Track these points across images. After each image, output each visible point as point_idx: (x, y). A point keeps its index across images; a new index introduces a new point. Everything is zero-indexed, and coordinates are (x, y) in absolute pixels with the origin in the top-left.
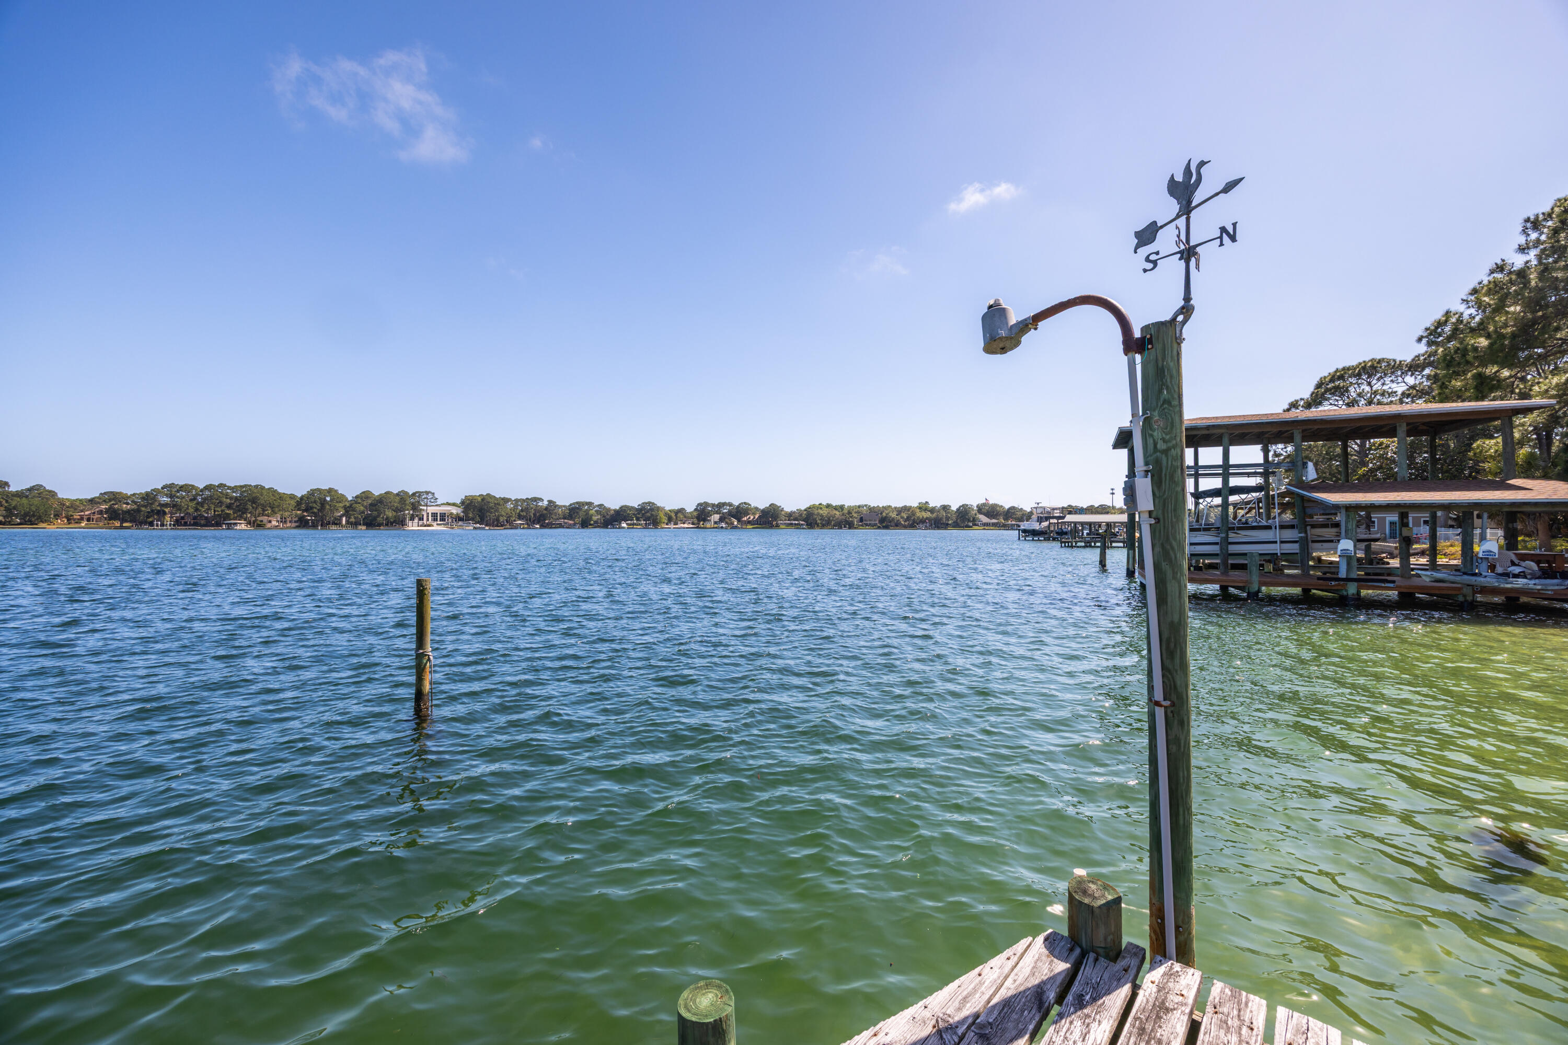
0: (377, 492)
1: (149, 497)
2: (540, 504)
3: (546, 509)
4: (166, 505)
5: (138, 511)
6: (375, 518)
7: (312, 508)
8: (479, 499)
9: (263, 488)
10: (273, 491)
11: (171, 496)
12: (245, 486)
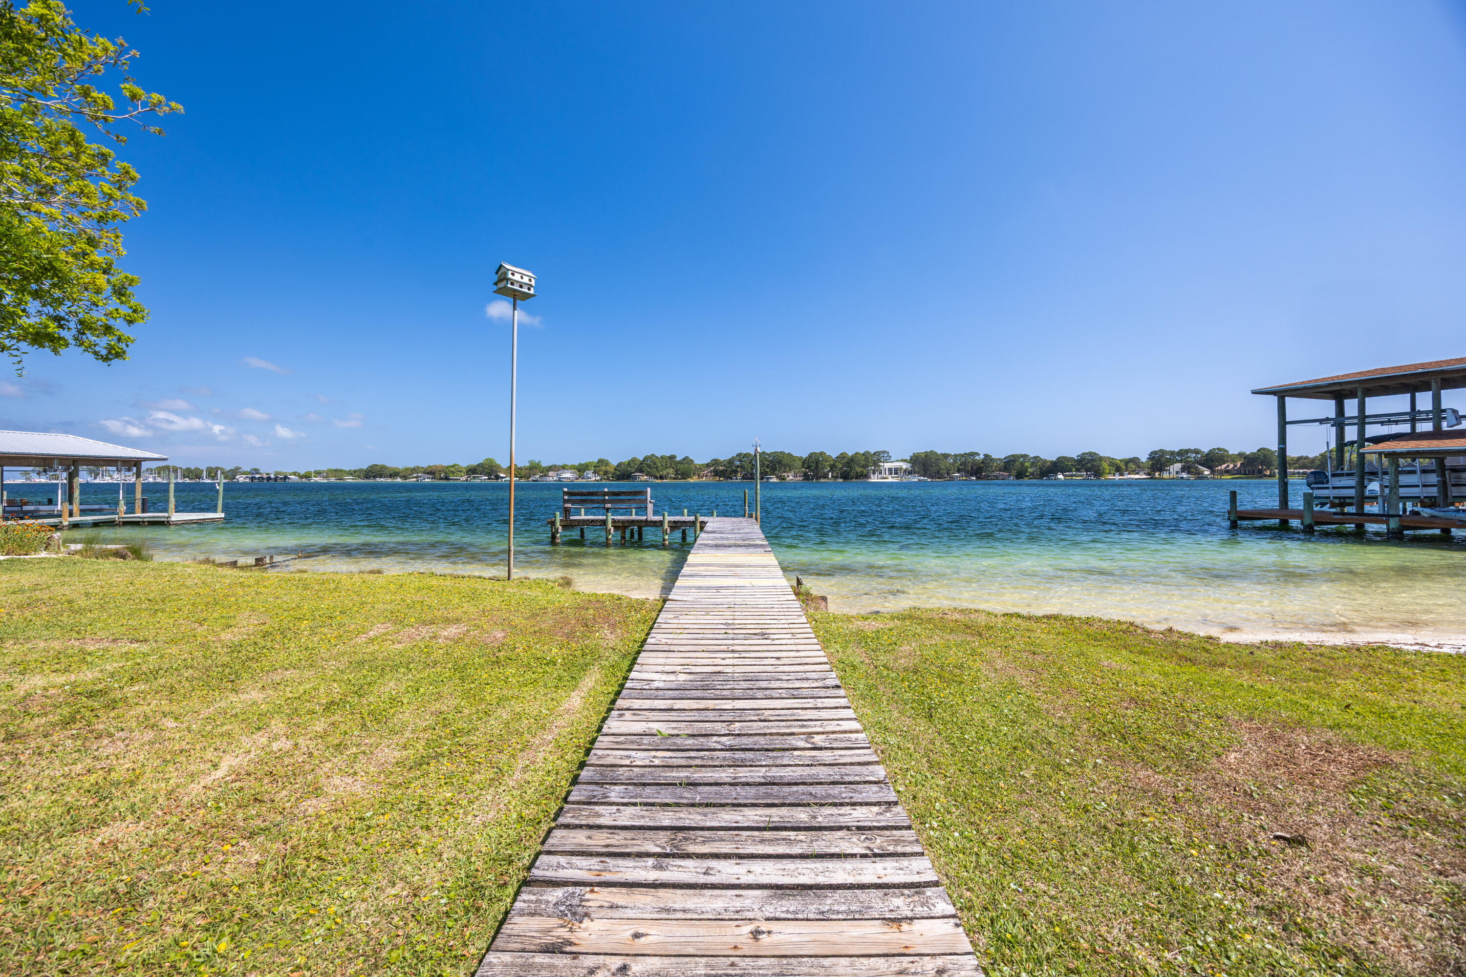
0: (850, 454)
1: (731, 462)
2: (977, 458)
3: (983, 462)
4: (738, 467)
5: (726, 471)
6: (849, 473)
7: (811, 466)
8: (923, 455)
9: (784, 453)
10: (790, 455)
11: (740, 461)
12: (775, 453)
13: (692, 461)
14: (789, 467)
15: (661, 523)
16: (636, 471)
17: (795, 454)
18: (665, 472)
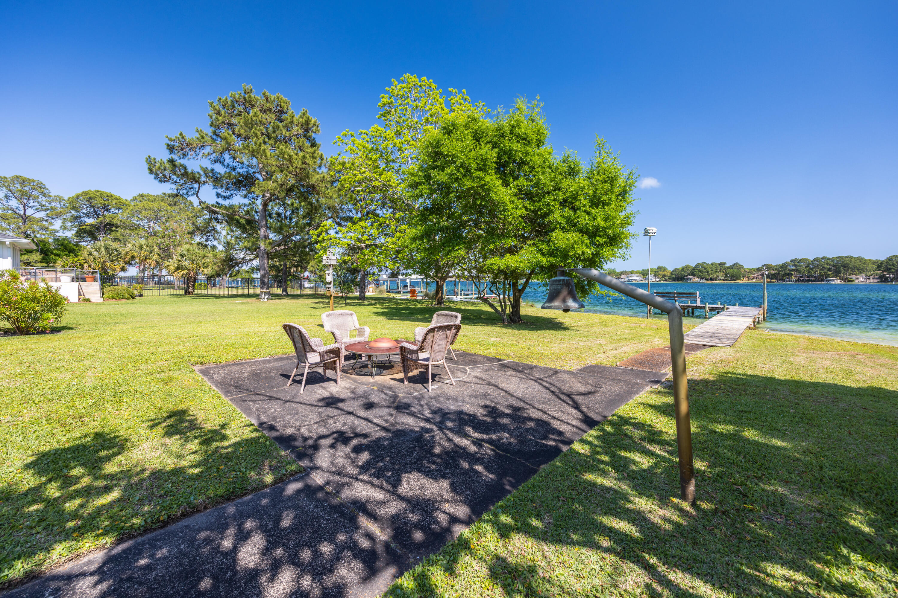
1: (784, 267)
4: (793, 270)
5: (779, 274)
7: (890, 269)
9: (852, 257)
10: (860, 259)
11: (795, 265)
12: (840, 257)
13: (742, 267)
14: (861, 271)
15: (704, 308)
16: (689, 275)
17: (867, 257)
18: (715, 276)
